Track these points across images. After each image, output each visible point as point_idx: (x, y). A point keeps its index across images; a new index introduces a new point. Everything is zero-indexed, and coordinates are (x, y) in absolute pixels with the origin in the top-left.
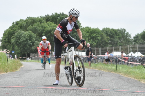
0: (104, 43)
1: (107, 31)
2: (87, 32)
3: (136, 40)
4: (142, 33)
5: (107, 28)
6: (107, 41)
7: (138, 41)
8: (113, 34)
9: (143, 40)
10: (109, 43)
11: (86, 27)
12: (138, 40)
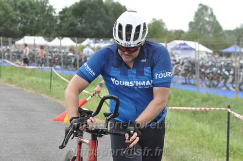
1: (15, 1)
3: (64, 17)
4: (73, 5)
6: (15, 18)
7: (66, 19)
8: (26, 7)
9: (74, 18)
10: (19, 22)
12: (66, 17)
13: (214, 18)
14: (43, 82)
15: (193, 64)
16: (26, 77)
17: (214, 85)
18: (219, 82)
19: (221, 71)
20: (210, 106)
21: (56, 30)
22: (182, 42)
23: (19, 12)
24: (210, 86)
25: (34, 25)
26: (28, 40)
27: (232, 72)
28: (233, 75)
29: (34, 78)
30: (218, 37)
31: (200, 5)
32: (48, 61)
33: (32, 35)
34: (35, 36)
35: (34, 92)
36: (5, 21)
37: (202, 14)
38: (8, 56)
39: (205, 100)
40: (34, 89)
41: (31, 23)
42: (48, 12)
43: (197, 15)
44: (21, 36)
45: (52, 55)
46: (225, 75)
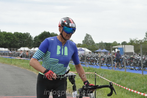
0: (15, 42)
1: (17, 34)
2: (4, 35)
3: (36, 40)
5: (16, 32)
6: (17, 40)
8: (22, 37)
10: (19, 42)
11: (3, 32)
13: (92, 39)
14: (27, 65)
15: (84, 56)
16: (21, 63)
17: (92, 64)
18: (94, 63)
19: (94, 59)
20: (90, 72)
21: (33, 45)
22: (80, 48)
23: (18, 38)
24: (90, 65)
25: (25, 43)
26: (22, 49)
27: (98, 59)
28: (99, 60)
29: (24, 63)
30: (93, 46)
31: (86, 34)
32: (29, 56)
33: (24, 47)
34: (25, 47)
35: (24, 68)
36: (14, 42)
37: (87, 37)
38: (15, 55)
39: (88, 70)
40: (24, 67)
41: (23, 42)
42: (29, 38)
43: (85, 38)
44: (20, 48)
45: (31, 54)
46: (96, 60)
